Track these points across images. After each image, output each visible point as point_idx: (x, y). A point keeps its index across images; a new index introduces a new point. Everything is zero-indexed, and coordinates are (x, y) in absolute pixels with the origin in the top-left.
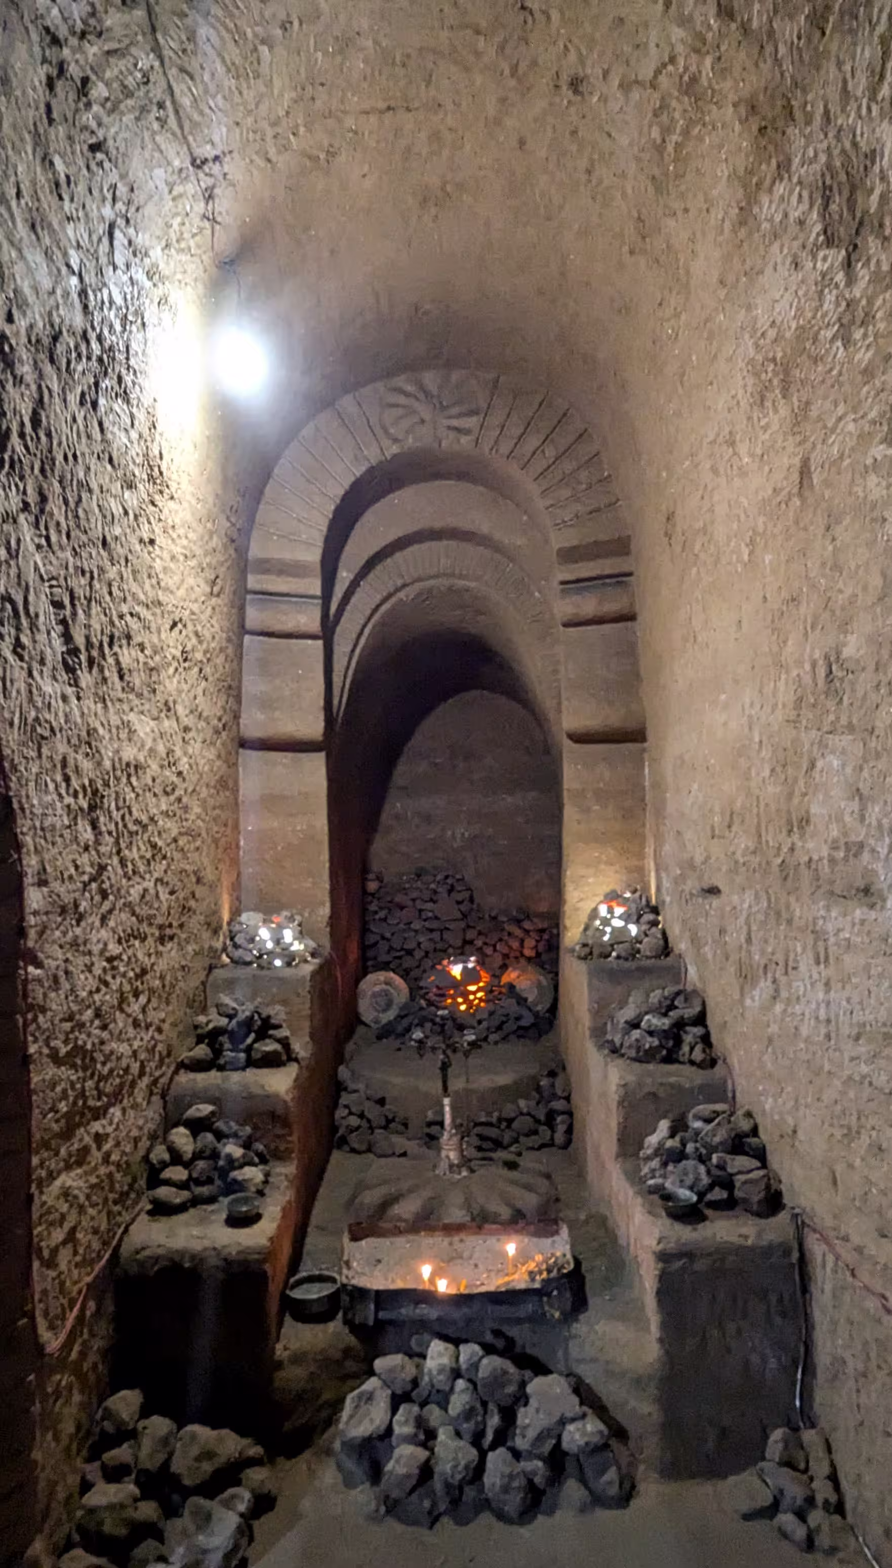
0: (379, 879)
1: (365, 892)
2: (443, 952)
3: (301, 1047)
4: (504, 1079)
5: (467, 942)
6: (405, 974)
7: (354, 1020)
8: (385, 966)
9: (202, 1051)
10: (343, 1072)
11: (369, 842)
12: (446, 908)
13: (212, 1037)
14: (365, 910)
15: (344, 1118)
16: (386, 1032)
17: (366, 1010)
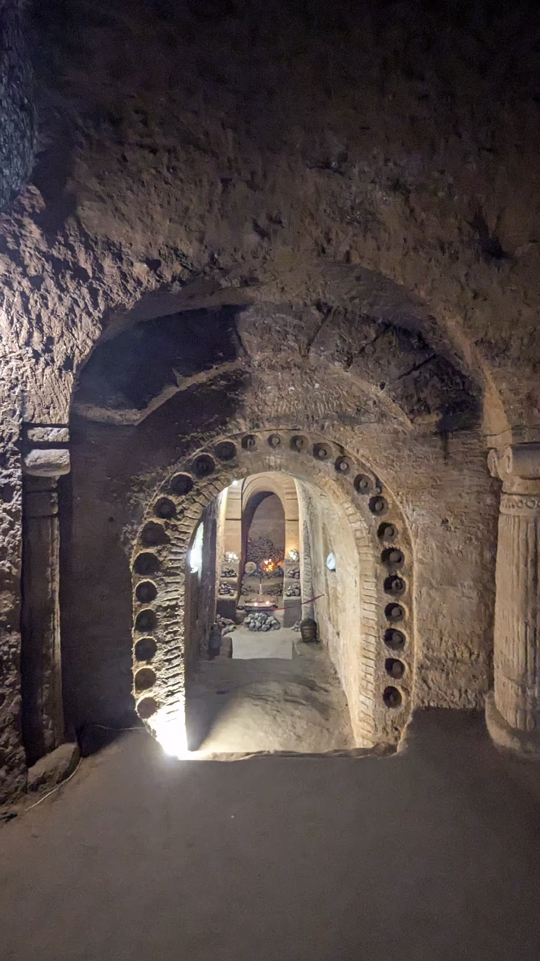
0: (250, 539)
1: (247, 542)
2: (265, 558)
3: (237, 574)
4: (273, 584)
5: (271, 555)
6: (256, 563)
7: (245, 573)
8: (251, 560)
9: (224, 575)
10: (243, 582)
11: (248, 530)
12: (266, 547)
13: (225, 573)
14: (247, 547)
15: (243, 590)
16: (252, 575)
17: (247, 570)
